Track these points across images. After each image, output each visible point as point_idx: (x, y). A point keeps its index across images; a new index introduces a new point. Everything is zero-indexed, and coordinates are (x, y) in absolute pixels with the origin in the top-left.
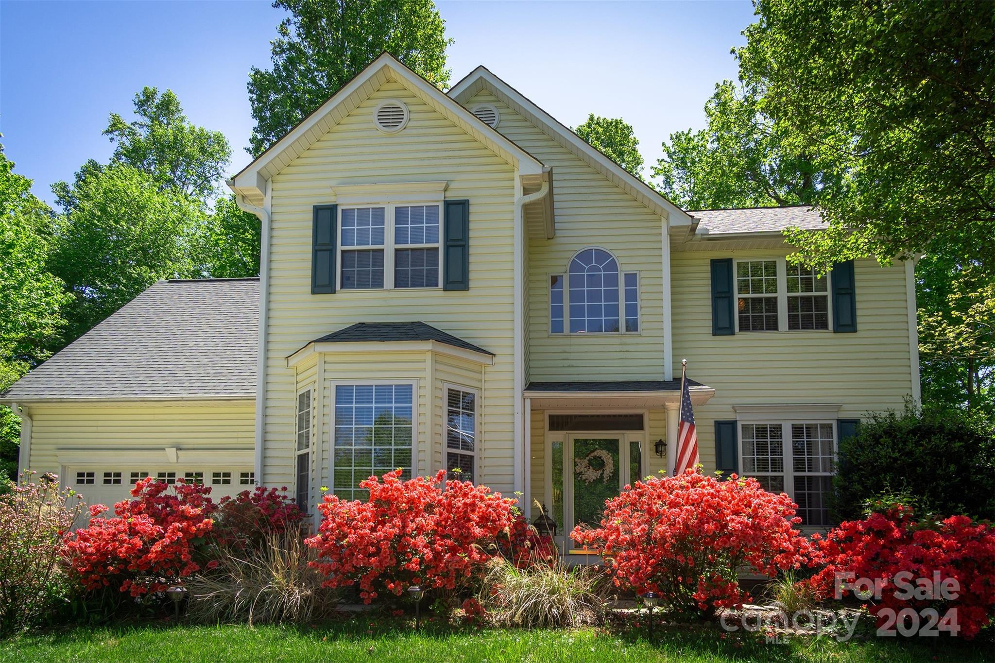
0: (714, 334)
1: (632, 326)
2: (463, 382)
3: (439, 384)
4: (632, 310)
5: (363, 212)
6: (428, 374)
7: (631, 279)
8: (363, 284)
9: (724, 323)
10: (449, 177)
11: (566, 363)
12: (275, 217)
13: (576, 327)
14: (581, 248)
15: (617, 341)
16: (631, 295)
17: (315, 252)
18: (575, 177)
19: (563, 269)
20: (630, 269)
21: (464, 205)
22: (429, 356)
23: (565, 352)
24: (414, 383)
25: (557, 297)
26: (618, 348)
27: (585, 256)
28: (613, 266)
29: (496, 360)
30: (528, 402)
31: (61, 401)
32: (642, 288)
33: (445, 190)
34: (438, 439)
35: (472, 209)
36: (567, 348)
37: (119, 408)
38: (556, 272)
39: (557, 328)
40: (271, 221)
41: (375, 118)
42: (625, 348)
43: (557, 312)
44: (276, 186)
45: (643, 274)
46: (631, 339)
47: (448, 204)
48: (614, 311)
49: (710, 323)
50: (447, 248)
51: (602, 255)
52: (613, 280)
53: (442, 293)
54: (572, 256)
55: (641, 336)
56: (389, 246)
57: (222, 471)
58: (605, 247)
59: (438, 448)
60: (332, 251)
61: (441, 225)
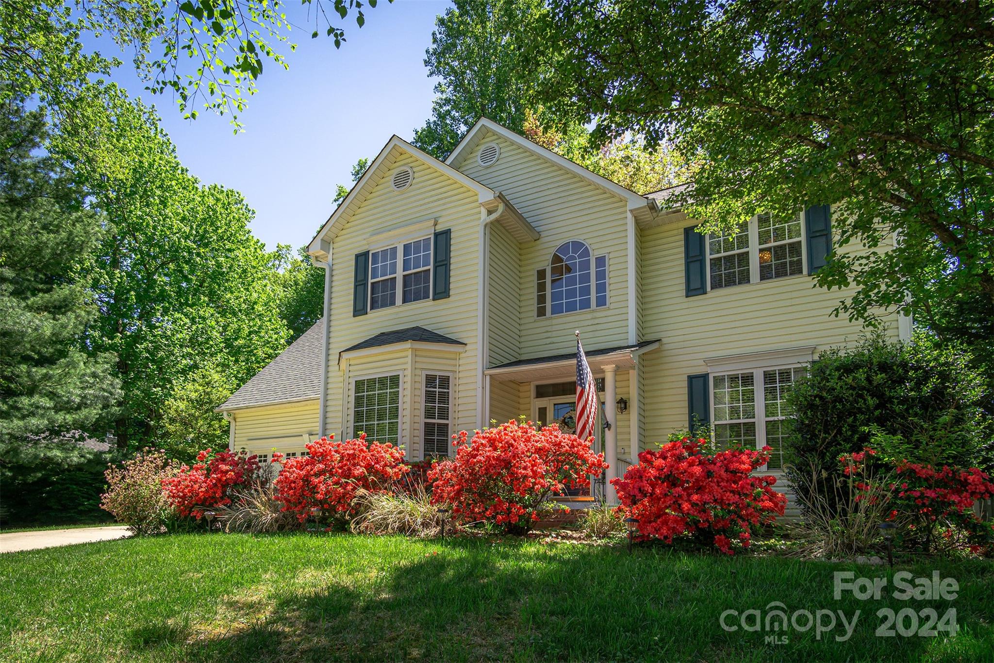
0: (687, 296)
1: (601, 301)
2: (439, 368)
3: (418, 372)
4: (601, 288)
5: (384, 252)
6: (409, 366)
7: (601, 261)
8: (384, 305)
9: (696, 284)
10: (438, 215)
11: (548, 341)
12: (334, 267)
13: (557, 310)
14: (560, 243)
15: (589, 316)
16: (601, 275)
17: (356, 287)
18: (556, 185)
19: (546, 263)
20: (598, 253)
21: (447, 233)
22: (409, 353)
23: (547, 332)
24: (401, 373)
25: (541, 287)
26: (589, 322)
27: (564, 248)
28: (586, 253)
29: (467, 348)
30: (488, 378)
31: (247, 408)
32: (611, 268)
33: (435, 225)
34: (417, 412)
35: (453, 235)
36: (549, 329)
37: (267, 410)
38: (540, 267)
39: (541, 312)
40: (332, 270)
41: (392, 183)
42: (596, 321)
43: (541, 299)
44: (335, 245)
45: (611, 256)
46: (601, 313)
47: (436, 235)
48: (586, 291)
49: (683, 287)
50: (435, 268)
51: (577, 245)
52: (586, 265)
53: (432, 303)
54: (553, 251)
55: (609, 309)
56: (400, 274)
57: (291, 452)
58: (579, 239)
59: (417, 419)
60: (365, 285)
61: (432, 252)
